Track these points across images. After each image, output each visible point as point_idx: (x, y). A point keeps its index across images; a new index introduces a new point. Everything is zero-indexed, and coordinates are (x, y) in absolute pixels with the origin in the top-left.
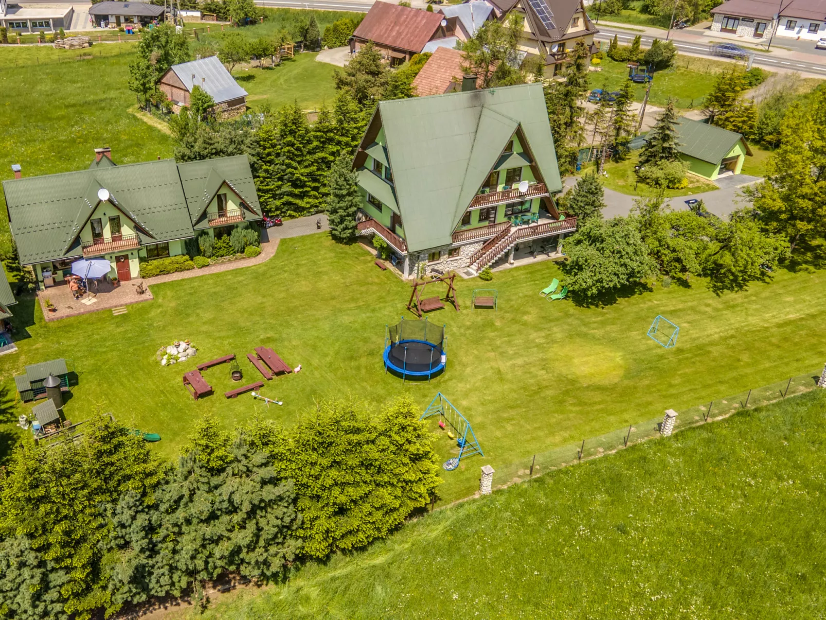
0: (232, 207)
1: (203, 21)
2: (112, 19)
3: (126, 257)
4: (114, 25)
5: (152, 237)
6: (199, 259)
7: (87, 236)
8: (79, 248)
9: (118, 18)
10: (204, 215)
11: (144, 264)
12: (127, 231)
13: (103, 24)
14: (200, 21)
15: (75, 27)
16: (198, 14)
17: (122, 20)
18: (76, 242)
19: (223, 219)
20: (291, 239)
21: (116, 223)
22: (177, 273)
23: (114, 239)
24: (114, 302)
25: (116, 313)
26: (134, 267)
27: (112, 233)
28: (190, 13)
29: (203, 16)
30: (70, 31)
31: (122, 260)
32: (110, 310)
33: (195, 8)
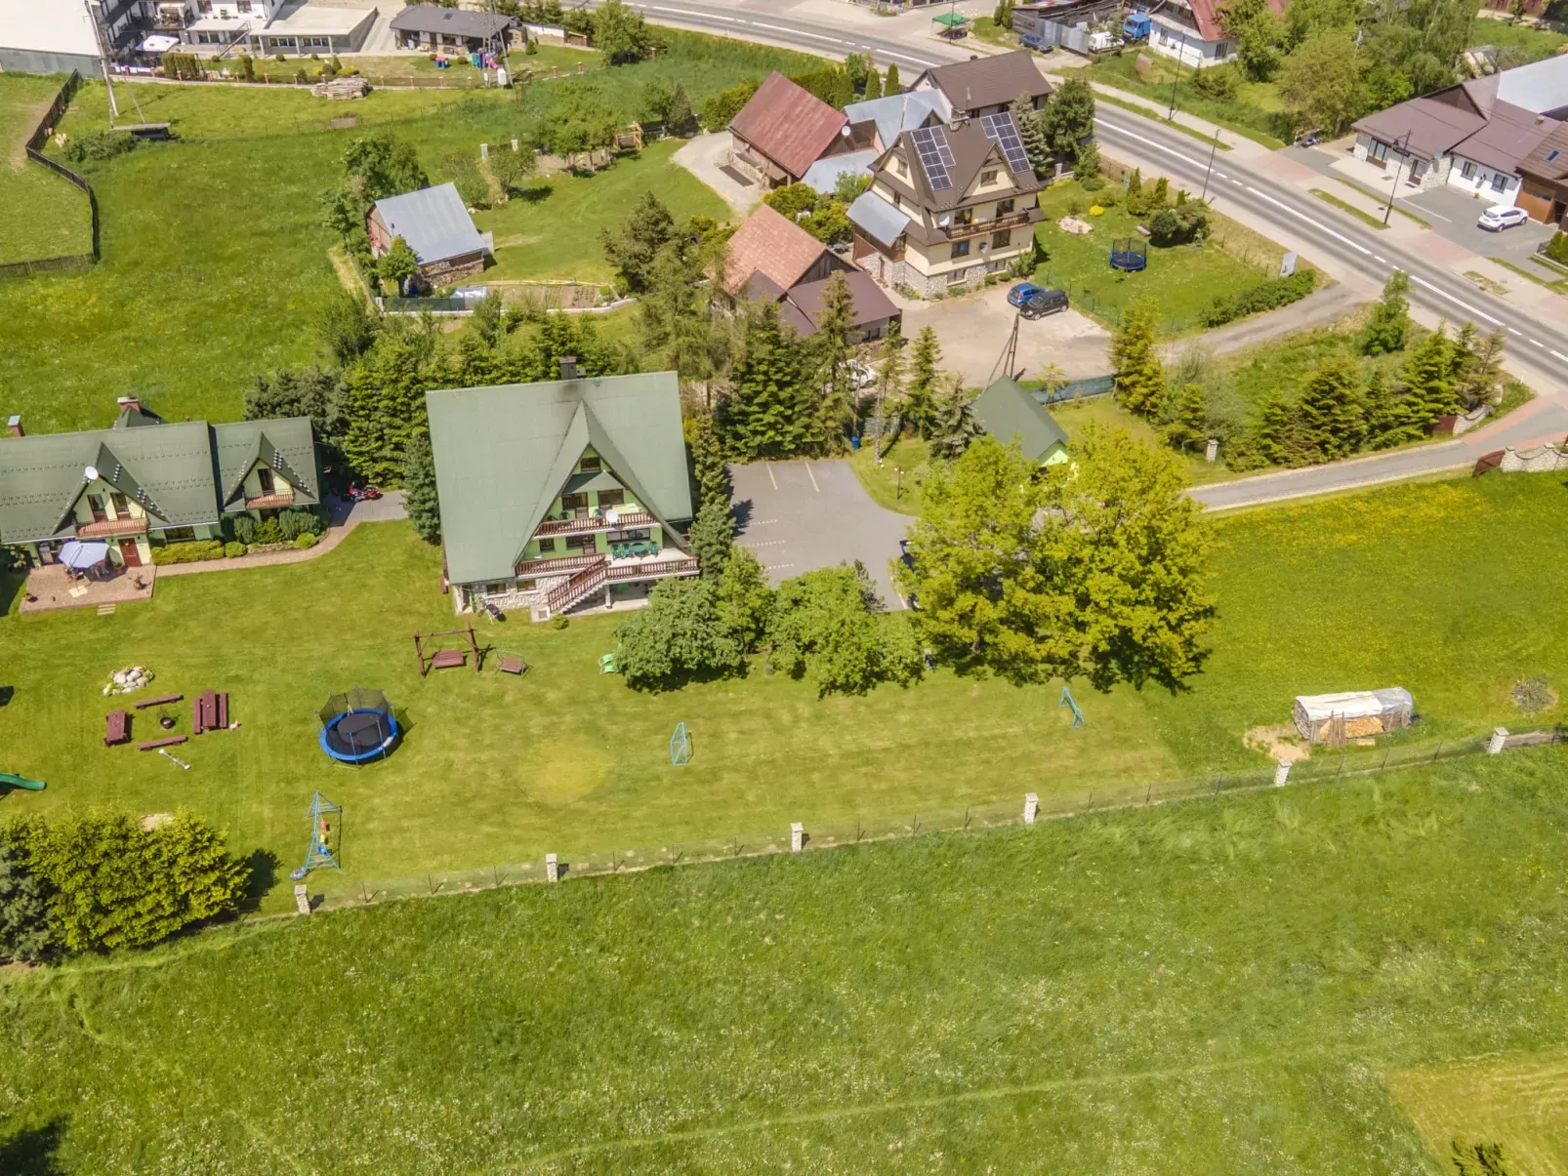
0: (280, 485)
1: (568, 45)
2: (425, 38)
3: (132, 541)
4: (428, 46)
5: (163, 519)
6: (234, 547)
7: (85, 513)
8: (72, 528)
9: (433, 36)
10: (240, 492)
11: (157, 549)
12: (135, 510)
13: (411, 43)
14: (562, 44)
15: (369, 48)
16: (560, 33)
17: (439, 39)
18: (70, 518)
19: (271, 498)
20: (374, 524)
21: (120, 500)
22: (201, 563)
23: (119, 518)
24: (104, 598)
25: (101, 612)
26: (144, 551)
27: (117, 511)
28: (548, 31)
29: (568, 38)
30: (363, 53)
31: (128, 544)
32: (96, 607)
33: (556, 22)
